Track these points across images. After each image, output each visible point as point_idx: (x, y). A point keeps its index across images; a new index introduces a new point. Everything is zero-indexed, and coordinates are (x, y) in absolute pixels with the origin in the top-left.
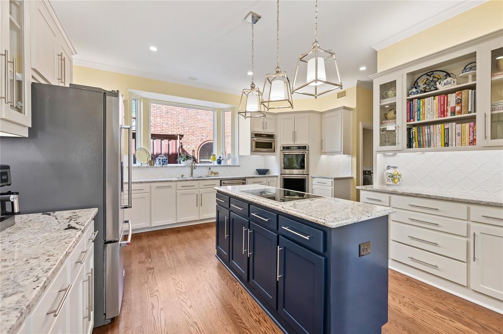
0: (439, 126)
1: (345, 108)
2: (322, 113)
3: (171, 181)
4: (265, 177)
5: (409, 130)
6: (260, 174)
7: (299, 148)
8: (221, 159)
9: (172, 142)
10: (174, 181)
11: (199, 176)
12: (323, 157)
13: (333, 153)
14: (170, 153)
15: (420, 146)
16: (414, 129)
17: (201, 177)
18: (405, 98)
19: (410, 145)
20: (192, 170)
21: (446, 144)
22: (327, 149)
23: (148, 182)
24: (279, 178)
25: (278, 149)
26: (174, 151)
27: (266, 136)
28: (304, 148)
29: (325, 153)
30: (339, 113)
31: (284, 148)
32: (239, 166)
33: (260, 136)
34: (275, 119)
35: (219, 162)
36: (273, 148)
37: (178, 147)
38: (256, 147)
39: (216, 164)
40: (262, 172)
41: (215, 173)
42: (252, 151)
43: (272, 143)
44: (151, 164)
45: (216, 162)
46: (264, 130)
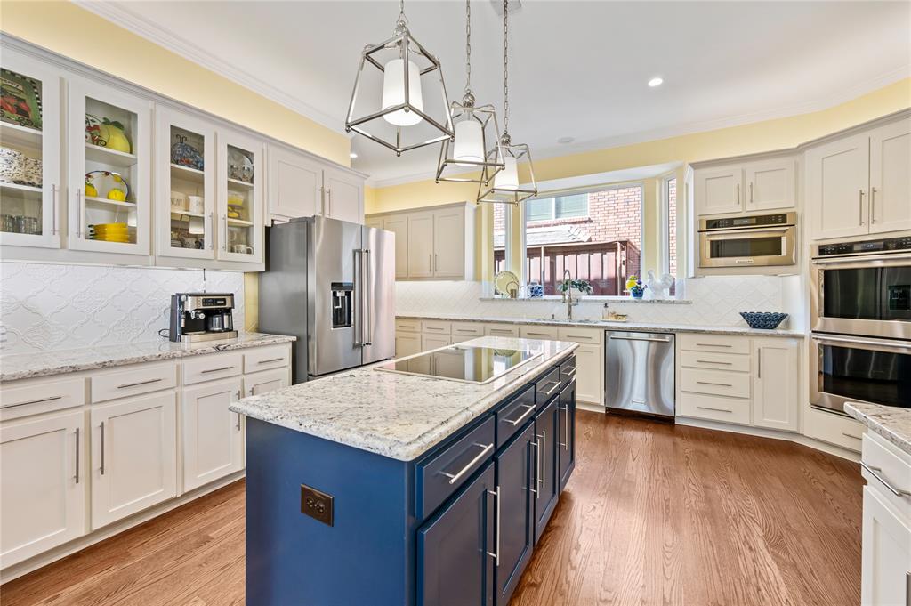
3: (512, 323)
6: (753, 326)
8: (642, 287)
10: (516, 324)
11: (584, 320)
17: (587, 321)
20: (570, 307)
23: (482, 321)
25: (806, 256)
26: (612, 274)
27: (754, 221)
32: (688, 303)
33: (729, 223)
34: (796, 165)
35: (638, 292)
36: (784, 253)
37: (618, 266)
38: (712, 256)
39: (631, 297)
40: (764, 322)
41: (617, 316)
42: (701, 267)
43: (780, 238)
44: (512, 296)
45: (631, 292)
46: (744, 206)
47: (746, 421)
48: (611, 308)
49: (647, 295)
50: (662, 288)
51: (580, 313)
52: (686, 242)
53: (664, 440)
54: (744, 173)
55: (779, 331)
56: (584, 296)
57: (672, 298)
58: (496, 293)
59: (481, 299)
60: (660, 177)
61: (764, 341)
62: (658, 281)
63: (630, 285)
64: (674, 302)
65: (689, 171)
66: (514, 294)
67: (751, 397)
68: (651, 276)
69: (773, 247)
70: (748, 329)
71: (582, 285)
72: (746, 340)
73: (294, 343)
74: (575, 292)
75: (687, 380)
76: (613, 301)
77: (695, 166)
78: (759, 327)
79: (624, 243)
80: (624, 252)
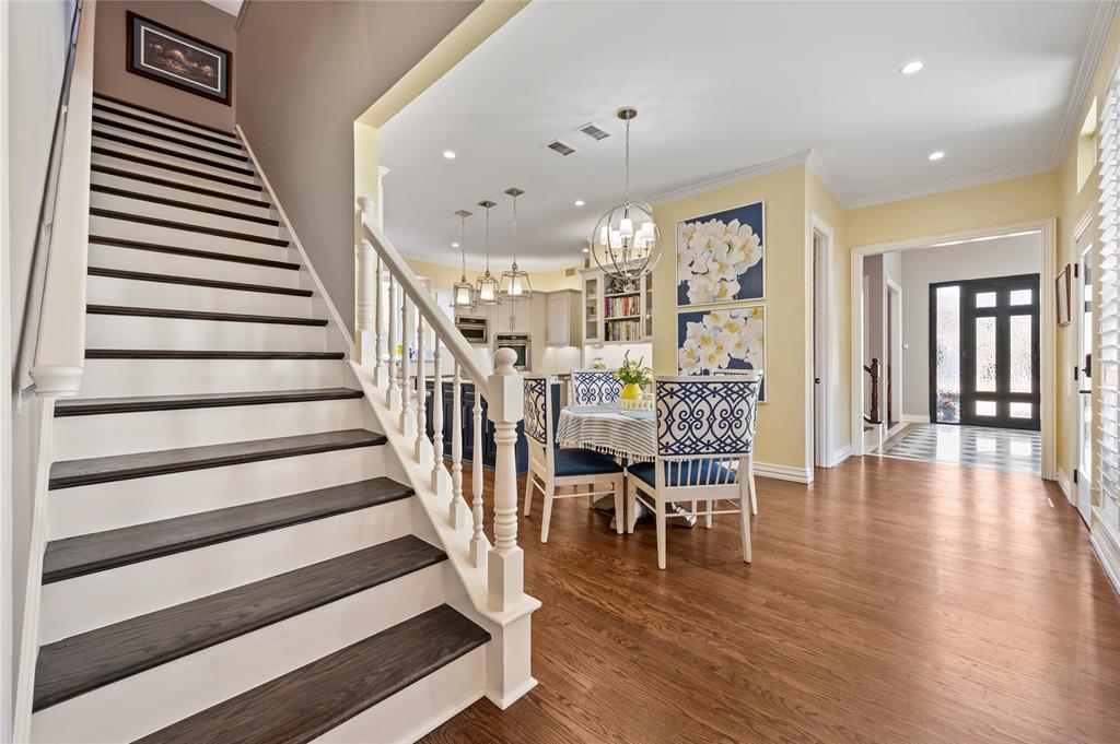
0: (624, 323)
1: (572, 291)
2: (547, 294)
5: (607, 325)
7: (519, 338)
12: (550, 349)
13: (560, 345)
15: (614, 339)
16: (610, 325)
18: (603, 296)
19: (607, 339)
21: (628, 339)
22: (552, 340)
27: (475, 321)
28: (525, 338)
29: (551, 345)
30: (565, 296)
31: (499, 338)
43: (483, 330)
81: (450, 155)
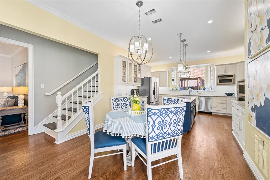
4: (231, 97)
8: (205, 88)
9: (196, 81)
14: (195, 86)
20: (190, 92)
24: (237, 98)
25: (236, 83)
26: (197, 85)
27: (227, 76)
31: (239, 82)
32: (215, 91)
33: (222, 76)
34: (235, 66)
35: (204, 89)
36: (233, 82)
37: (198, 83)
38: (219, 82)
39: (203, 90)
40: (230, 95)
41: (200, 94)
42: (217, 84)
43: (232, 79)
44: (176, 90)
45: (203, 89)
46: (225, 74)
47: (226, 113)
48: (199, 92)
49: (206, 90)
50: (209, 88)
51: (192, 93)
52: (214, 80)
53: (210, 117)
54: (225, 67)
55: (233, 96)
56: (192, 90)
57: (211, 90)
58: (172, 89)
59: (169, 91)
60: (209, 66)
61: (229, 98)
62: (208, 87)
63: (202, 88)
64: (212, 91)
65: (215, 67)
66: (177, 89)
67: (227, 108)
68: (207, 86)
69: (231, 81)
70: (227, 96)
71: (192, 88)
72: (226, 98)
73: (148, 97)
74: (191, 89)
75: (214, 105)
76: (199, 91)
77: (216, 66)
78: (229, 96)
79: (200, 78)
80: (200, 80)
81: (210, 22)
